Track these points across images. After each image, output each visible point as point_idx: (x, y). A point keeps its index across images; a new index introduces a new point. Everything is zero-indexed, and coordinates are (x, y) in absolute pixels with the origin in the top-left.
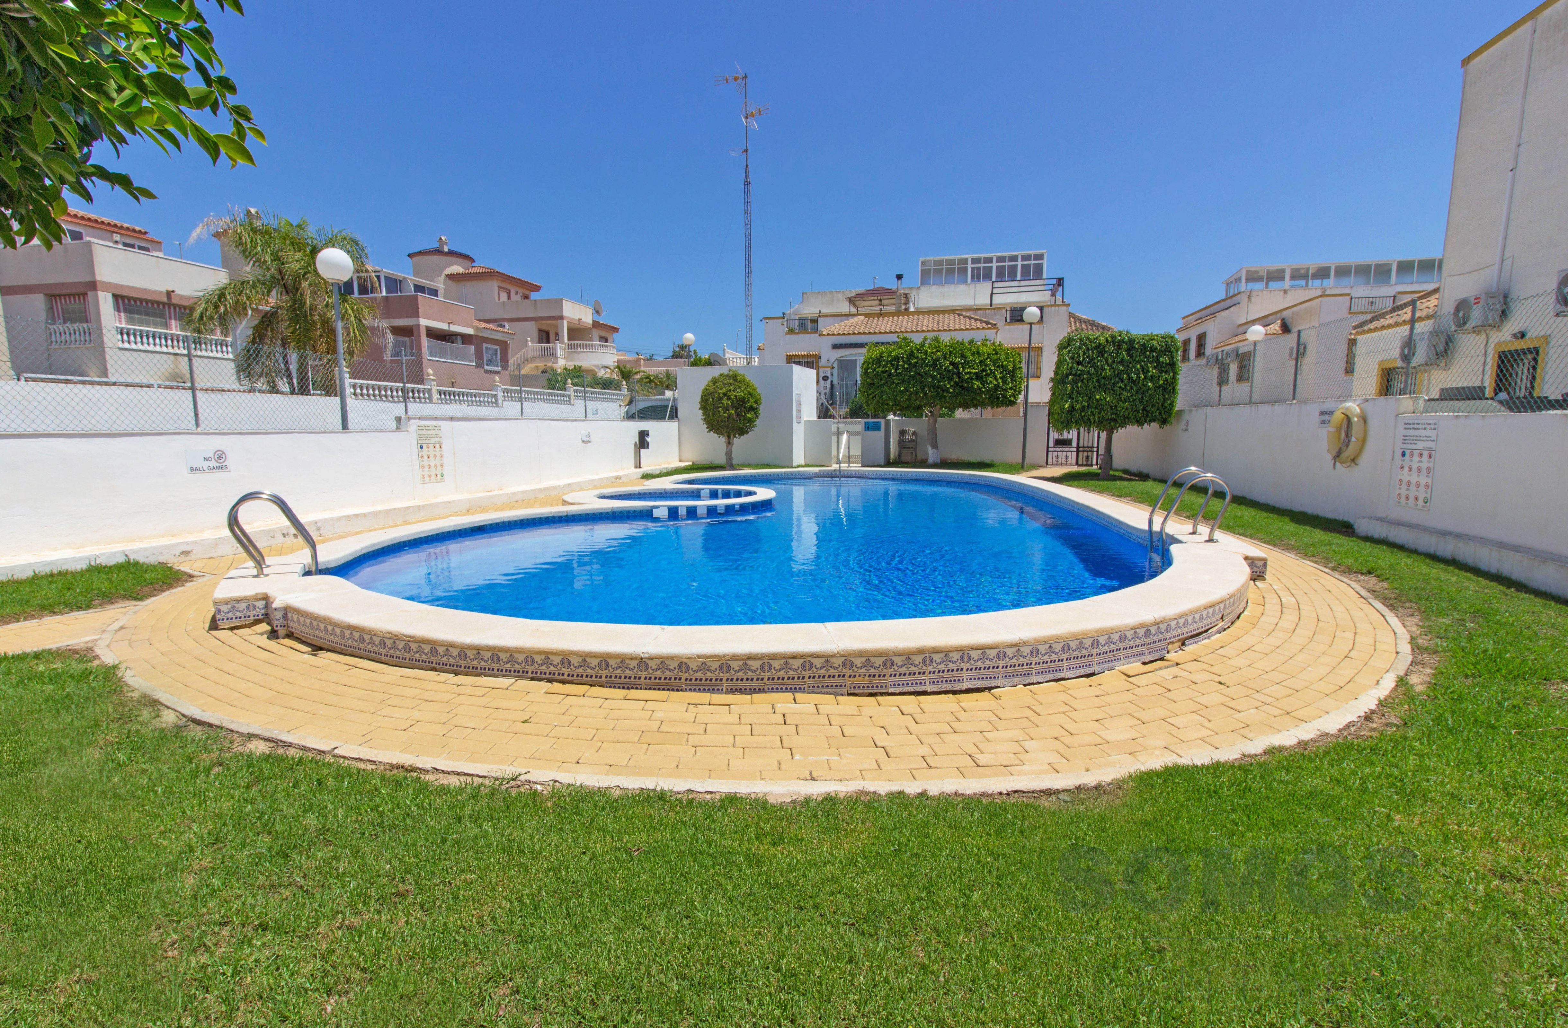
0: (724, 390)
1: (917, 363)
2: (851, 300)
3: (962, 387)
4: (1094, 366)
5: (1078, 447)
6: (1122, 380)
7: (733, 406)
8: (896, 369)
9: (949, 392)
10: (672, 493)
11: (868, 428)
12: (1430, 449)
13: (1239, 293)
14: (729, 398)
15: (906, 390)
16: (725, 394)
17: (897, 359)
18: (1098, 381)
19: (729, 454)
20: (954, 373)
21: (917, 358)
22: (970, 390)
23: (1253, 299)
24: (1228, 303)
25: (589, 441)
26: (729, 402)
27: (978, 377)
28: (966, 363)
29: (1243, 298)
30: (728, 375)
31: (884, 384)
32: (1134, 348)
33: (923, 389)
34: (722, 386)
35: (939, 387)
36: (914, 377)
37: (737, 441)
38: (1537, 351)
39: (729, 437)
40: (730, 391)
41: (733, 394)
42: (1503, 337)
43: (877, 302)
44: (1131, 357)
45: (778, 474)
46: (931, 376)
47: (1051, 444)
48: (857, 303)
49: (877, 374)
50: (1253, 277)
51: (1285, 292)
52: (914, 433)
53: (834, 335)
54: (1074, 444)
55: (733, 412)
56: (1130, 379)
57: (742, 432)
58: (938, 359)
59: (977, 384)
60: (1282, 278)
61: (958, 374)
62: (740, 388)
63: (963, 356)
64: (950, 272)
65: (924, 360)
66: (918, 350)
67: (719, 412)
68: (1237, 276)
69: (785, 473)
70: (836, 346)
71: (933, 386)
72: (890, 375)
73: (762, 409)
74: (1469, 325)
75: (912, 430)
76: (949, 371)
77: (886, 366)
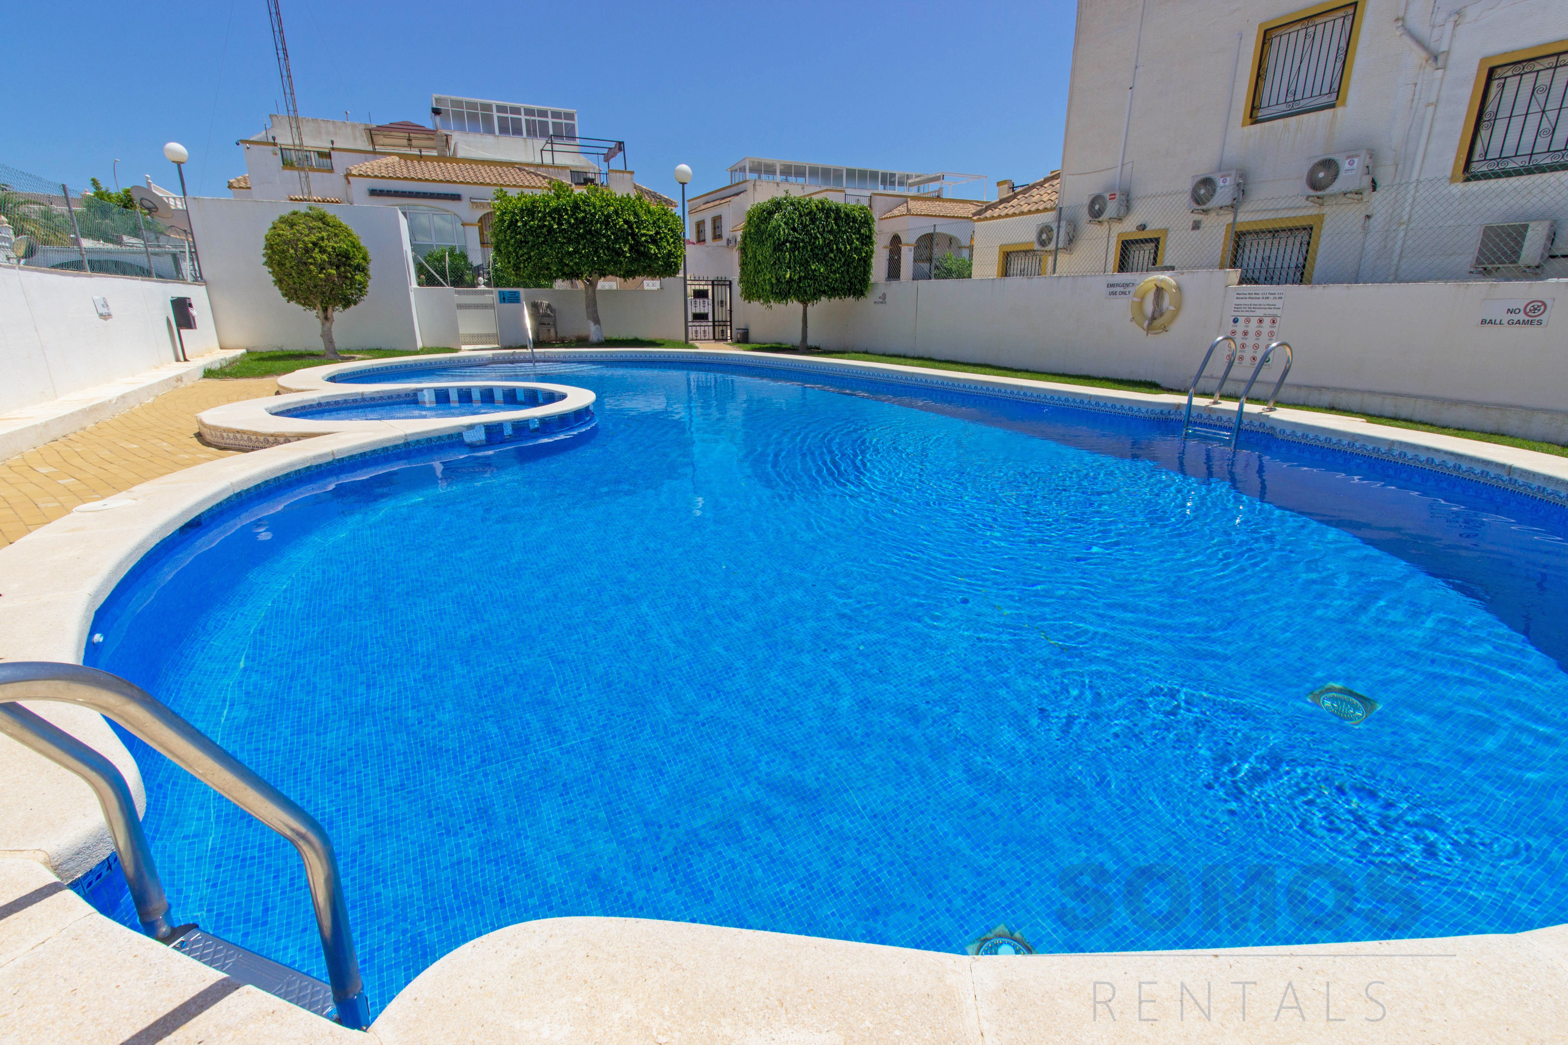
0: (314, 238)
1: (584, 218)
2: (371, 134)
3: (637, 251)
4: (808, 233)
5: (714, 321)
6: (832, 251)
7: (331, 263)
8: (560, 224)
9: (625, 257)
10: (373, 399)
11: (503, 299)
12: (1275, 316)
13: (745, 181)
14: (323, 251)
15: (576, 251)
16: (315, 244)
17: (556, 210)
18: (812, 250)
19: (327, 336)
20: (628, 234)
21: (585, 211)
22: (646, 255)
23: (758, 188)
24: (735, 190)
25: (110, 315)
26: (325, 257)
27: (654, 241)
28: (640, 222)
29: (749, 186)
30: (307, 215)
31: (543, 243)
32: (840, 217)
33: (596, 252)
34: (306, 232)
35: (614, 250)
36: (583, 236)
37: (338, 314)
38: (1157, 241)
39: (325, 310)
40: (322, 239)
41: (329, 245)
42: (1128, 227)
43: (405, 142)
44: (838, 226)
45: (440, 362)
46: (604, 236)
47: (690, 318)
48: (375, 139)
49: (531, 230)
50: (757, 169)
51: (778, 184)
52: (549, 306)
53: (368, 176)
54: (710, 318)
55: (334, 272)
56: (838, 248)
57: (347, 303)
58: (608, 216)
59: (653, 249)
60: (774, 173)
61: (633, 235)
62: (336, 235)
63: (636, 214)
64: (473, 117)
65: (593, 215)
66: (584, 202)
67: (310, 271)
68: (741, 165)
69: (451, 359)
70: (374, 193)
71: (608, 248)
72: (550, 230)
73: (372, 269)
74: (1104, 217)
75: (546, 302)
76: (622, 231)
77: (543, 219)
